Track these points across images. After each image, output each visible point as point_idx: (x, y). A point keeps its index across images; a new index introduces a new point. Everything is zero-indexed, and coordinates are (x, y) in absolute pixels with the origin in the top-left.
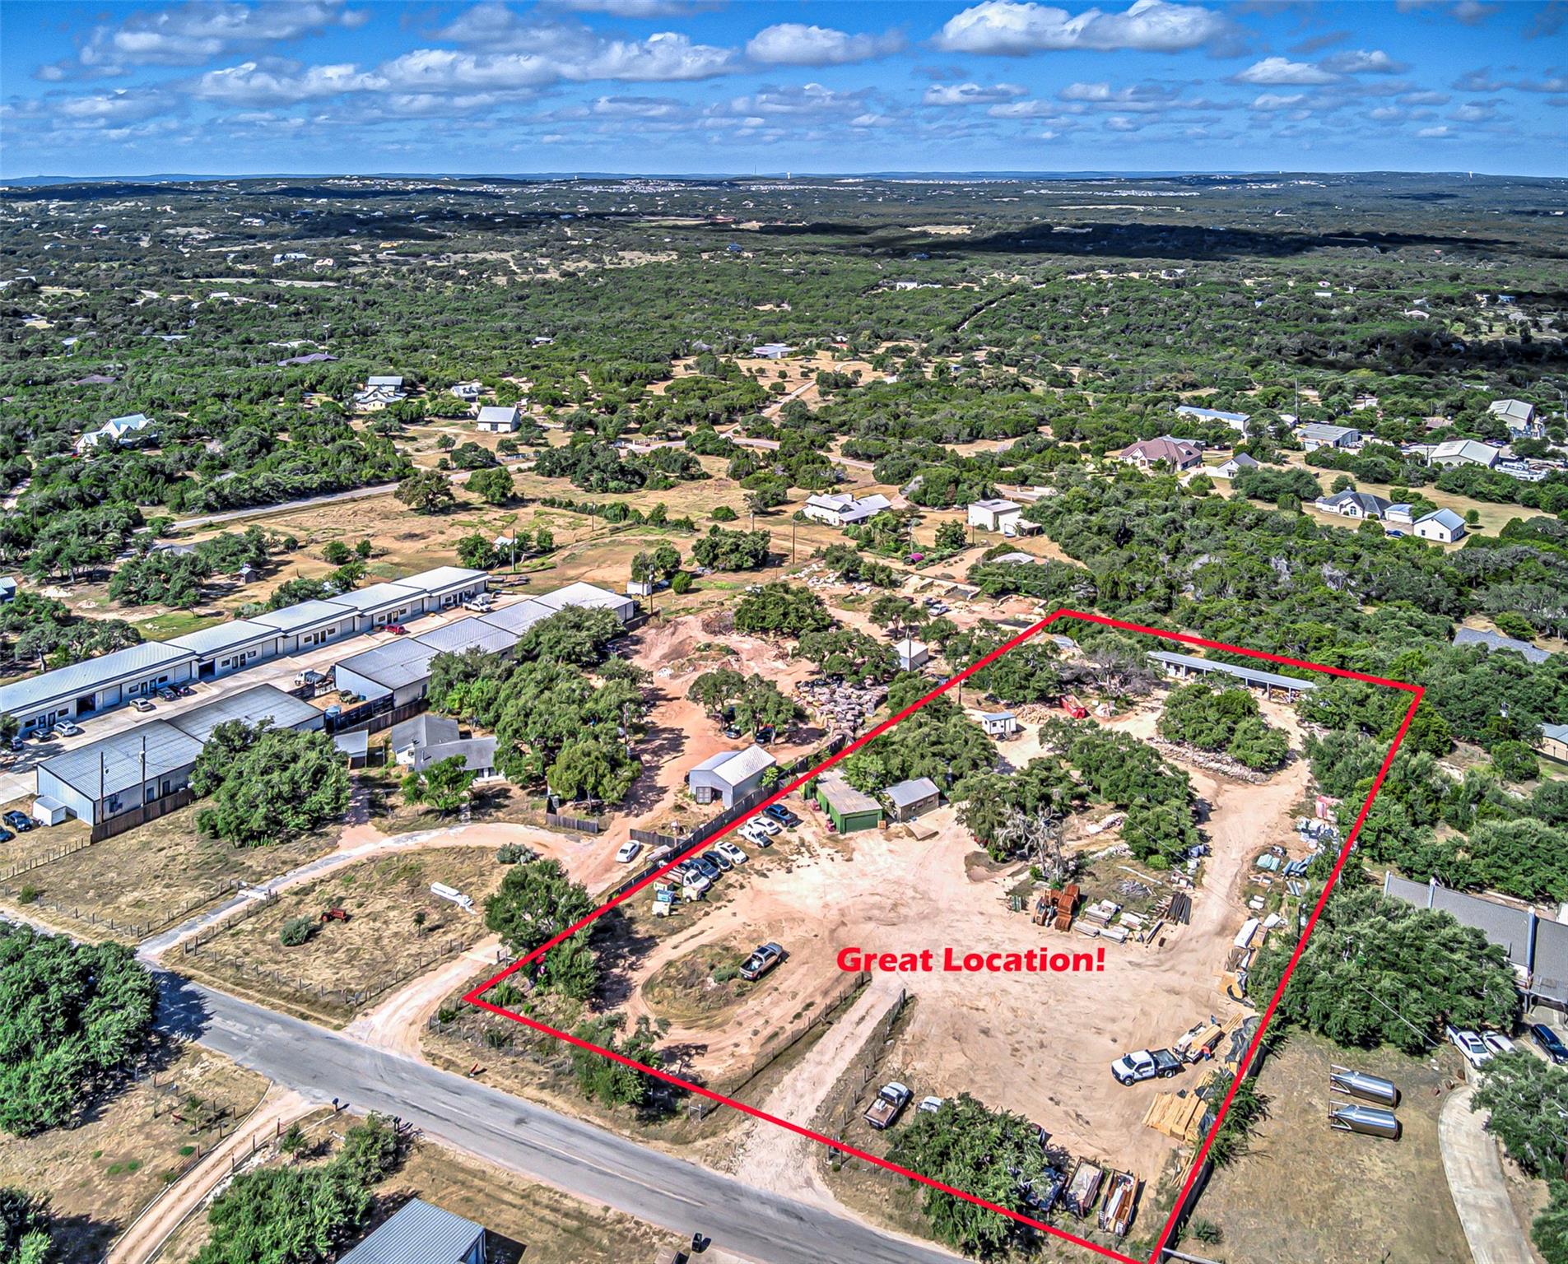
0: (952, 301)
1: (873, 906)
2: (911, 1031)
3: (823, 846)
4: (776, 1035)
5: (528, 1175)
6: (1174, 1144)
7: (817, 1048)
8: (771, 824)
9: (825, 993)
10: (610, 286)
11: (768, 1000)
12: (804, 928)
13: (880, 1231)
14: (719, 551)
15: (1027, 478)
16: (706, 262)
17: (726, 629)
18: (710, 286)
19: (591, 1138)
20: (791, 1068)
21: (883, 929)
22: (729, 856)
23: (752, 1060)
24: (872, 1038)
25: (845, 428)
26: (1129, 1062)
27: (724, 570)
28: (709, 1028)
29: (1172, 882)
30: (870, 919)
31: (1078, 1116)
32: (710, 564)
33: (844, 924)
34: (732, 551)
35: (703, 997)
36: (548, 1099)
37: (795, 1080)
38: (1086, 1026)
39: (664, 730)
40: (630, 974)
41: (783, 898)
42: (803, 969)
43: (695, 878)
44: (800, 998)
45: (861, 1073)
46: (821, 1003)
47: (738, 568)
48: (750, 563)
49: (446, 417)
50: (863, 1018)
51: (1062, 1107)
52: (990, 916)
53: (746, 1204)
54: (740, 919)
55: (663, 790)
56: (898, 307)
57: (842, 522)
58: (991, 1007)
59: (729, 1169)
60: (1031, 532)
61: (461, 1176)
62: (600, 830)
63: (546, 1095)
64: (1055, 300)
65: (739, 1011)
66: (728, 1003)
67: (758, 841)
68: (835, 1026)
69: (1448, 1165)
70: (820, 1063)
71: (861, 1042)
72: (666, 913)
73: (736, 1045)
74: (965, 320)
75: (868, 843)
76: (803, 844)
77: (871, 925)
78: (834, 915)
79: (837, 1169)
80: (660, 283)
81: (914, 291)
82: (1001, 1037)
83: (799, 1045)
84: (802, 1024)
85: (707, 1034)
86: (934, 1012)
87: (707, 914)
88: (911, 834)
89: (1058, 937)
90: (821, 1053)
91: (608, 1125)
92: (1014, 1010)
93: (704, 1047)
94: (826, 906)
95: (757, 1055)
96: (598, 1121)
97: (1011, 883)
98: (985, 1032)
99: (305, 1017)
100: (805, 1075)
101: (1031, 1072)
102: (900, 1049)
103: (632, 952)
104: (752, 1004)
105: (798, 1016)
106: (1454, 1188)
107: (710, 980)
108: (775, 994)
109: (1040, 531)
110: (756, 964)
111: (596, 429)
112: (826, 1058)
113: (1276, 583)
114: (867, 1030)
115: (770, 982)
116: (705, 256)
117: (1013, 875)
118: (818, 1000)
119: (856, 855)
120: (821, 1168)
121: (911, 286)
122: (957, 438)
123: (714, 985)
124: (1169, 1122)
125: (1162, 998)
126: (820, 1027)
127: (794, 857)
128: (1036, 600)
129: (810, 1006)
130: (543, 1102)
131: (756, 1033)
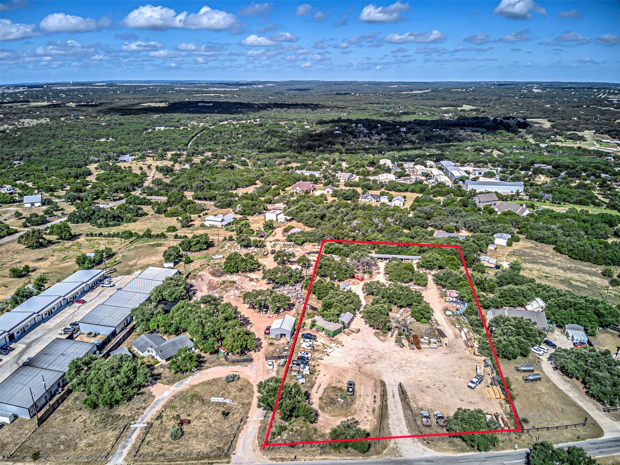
0: (181, 134)
1: (363, 359)
2: (409, 394)
3: (331, 343)
4: (374, 410)
6: (498, 401)
7: (389, 409)
8: (310, 341)
9: (376, 391)
10: (24, 135)
11: (361, 400)
12: (350, 372)
13: (454, 455)
14: (192, 244)
15: (271, 201)
16: (63, 122)
17: (222, 274)
18: (72, 132)
20: (388, 418)
21: (373, 365)
22: (306, 356)
23: (375, 420)
24: (402, 401)
25: (185, 188)
26: (472, 382)
27: (195, 251)
29: (433, 326)
30: (366, 363)
31: (471, 402)
32: (189, 250)
33: (360, 367)
34: (197, 243)
35: (342, 406)
36: (327, 457)
37: (392, 421)
38: (450, 376)
40: (311, 406)
41: (335, 365)
42: (362, 386)
43: (304, 367)
44: (370, 395)
45: (409, 412)
46: (378, 395)
47: (201, 250)
48: (205, 247)
49: (7, 203)
50: (393, 395)
51: (465, 402)
52: (397, 351)
54: (328, 376)
55: (259, 340)
56: (161, 137)
57: (222, 225)
58: (423, 379)
59: (400, 456)
60: (290, 220)
62: (251, 360)
63: (324, 457)
64: (221, 132)
65: (356, 406)
66: (351, 405)
67: (310, 348)
68: (388, 401)
69: (554, 382)
70: (394, 413)
71: (400, 403)
72: (304, 382)
73: (366, 417)
74: (190, 141)
75: (342, 338)
76: (324, 345)
77: (368, 365)
78: (354, 365)
79: (428, 443)
80: (47, 132)
81: (165, 130)
82: (433, 387)
83: (384, 410)
84: (379, 403)
86: (410, 386)
87: (316, 378)
88: (353, 332)
89: (420, 352)
90: (392, 410)
91: (353, 458)
92: (429, 378)
94: (350, 363)
95: (374, 418)
96: (348, 458)
97: (393, 339)
98: (428, 387)
99: (212, 463)
100: (394, 419)
101: (450, 395)
102: (412, 401)
104: (358, 402)
105: (375, 401)
106: (560, 387)
107: (339, 399)
108: (362, 397)
109: (293, 219)
110: (351, 389)
111: (82, 200)
112: (395, 411)
113: (378, 226)
114: (398, 397)
115: (357, 394)
116: (62, 119)
117: (392, 336)
118: (376, 394)
119: (343, 344)
120: (424, 444)
121: (163, 128)
122: (231, 188)
123: (342, 401)
124: (493, 395)
125: (460, 361)
126: (384, 403)
127: (325, 350)
128: (313, 244)
129: (375, 397)
130: (325, 459)
131: (368, 411)
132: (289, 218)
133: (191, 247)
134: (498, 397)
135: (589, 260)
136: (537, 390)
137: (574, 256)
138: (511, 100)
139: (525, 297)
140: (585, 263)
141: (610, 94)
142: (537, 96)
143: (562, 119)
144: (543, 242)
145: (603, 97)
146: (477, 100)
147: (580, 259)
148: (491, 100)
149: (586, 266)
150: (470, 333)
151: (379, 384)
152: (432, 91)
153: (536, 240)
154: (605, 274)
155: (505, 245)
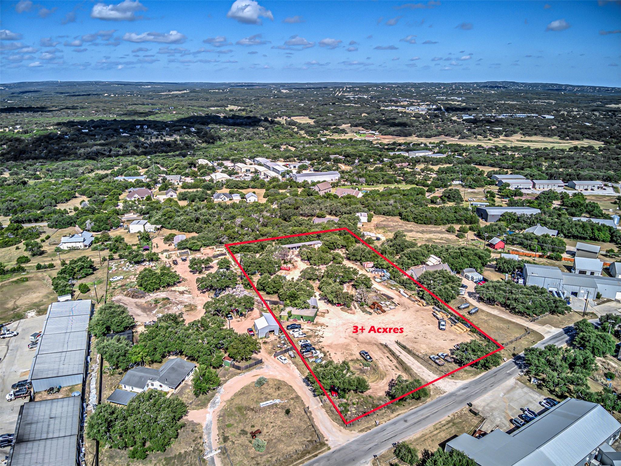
2: (409, 347)
3: (316, 327)
4: (396, 367)
5: (429, 427)
6: (467, 333)
7: (406, 363)
8: (299, 330)
9: (384, 353)
11: (381, 363)
12: (352, 345)
13: (475, 378)
17: (144, 294)
19: (420, 410)
20: (412, 369)
21: (364, 335)
23: (404, 374)
27: (80, 278)
28: (385, 376)
29: (377, 292)
31: (451, 340)
32: (73, 278)
33: (356, 339)
36: (398, 413)
38: (422, 326)
41: (335, 343)
44: (383, 357)
45: (421, 360)
46: (389, 355)
47: (86, 275)
51: (447, 340)
53: (459, 393)
54: (339, 353)
57: (86, 246)
58: (407, 334)
59: (445, 392)
60: (163, 229)
61: (423, 439)
62: (261, 362)
63: (396, 414)
65: (382, 368)
66: (377, 369)
67: (303, 335)
68: (400, 357)
71: (409, 355)
73: (396, 374)
75: (322, 320)
76: (312, 330)
78: (351, 339)
79: (452, 377)
82: (419, 337)
83: (403, 365)
84: (394, 360)
85: (387, 377)
86: (404, 341)
87: (331, 357)
88: (324, 313)
89: (387, 314)
90: (409, 363)
91: (416, 406)
92: (410, 331)
93: (393, 379)
94: (345, 338)
95: (402, 372)
96: (413, 407)
97: (359, 310)
98: (415, 338)
99: (316, 455)
100: (416, 368)
101: (433, 339)
102: (415, 351)
104: (380, 366)
105: (391, 361)
106: (493, 313)
107: (365, 368)
108: (378, 361)
110: (368, 357)
112: (411, 363)
114: (404, 353)
115: (375, 360)
117: (356, 308)
118: (386, 355)
119: (326, 324)
120: (450, 379)
122: (51, 205)
123: (369, 368)
124: (461, 330)
125: (418, 313)
126: (398, 359)
127: (316, 334)
128: (211, 247)
129: (388, 357)
130: (399, 415)
131: (393, 369)
132: (159, 226)
134: (465, 330)
135: (431, 223)
136: (482, 319)
137: (420, 222)
138: (268, 100)
139: (424, 256)
140: (430, 226)
141: (344, 92)
142: (287, 96)
143: (320, 116)
144: (390, 215)
145: (340, 95)
146: (239, 100)
147: (425, 223)
148: (251, 101)
149: (431, 228)
150: (407, 291)
151: (381, 347)
152: (191, 92)
153: (384, 214)
154: (449, 231)
155: (366, 221)
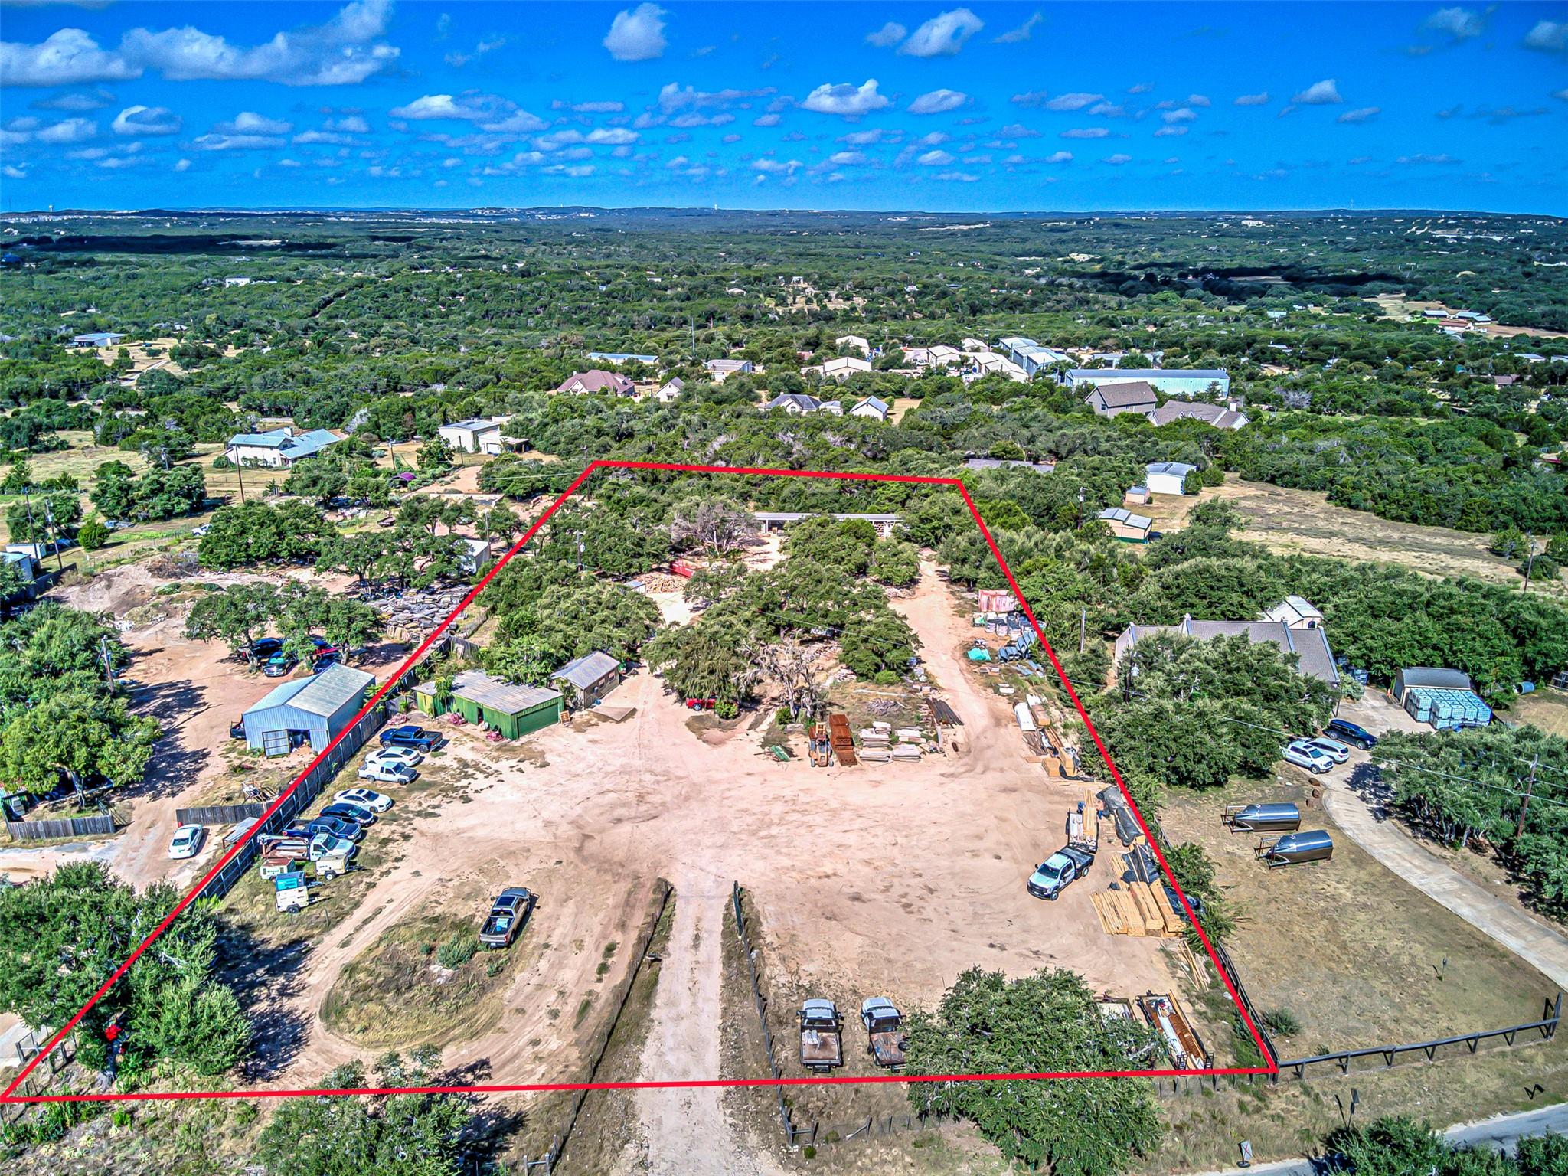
0: (295, 294)
1: (613, 806)
2: (768, 929)
3: (497, 760)
4: (586, 1006)
6: (1155, 943)
7: (660, 998)
8: (406, 753)
9: (622, 926)
11: (543, 964)
12: (533, 859)
14: (135, 494)
15: (480, 410)
17: (192, 569)
20: (641, 1041)
21: (644, 827)
22: (366, 805)
23: (574, 1054)
24: (728, 958)
26: (1046, 870)
27: (147, 519)
28: (474, 1035)
29: (914, 692)
30: (619, 820)
31: (1036, 953)
32: (124, 514)
33: (587, 837)
35: (438, 996)
37: (660, 1054)
38: (956, 853)
39: (160, 687)
40: (288, 1004)
41: (480, 833)
42: (569, 907)
43: (329, 844)
44: (589, 943)
45: (751, 1007)
46: (627, 943)
47: (168, 515)
50: (697, 938)
51: (1011, 951)
52: (762, 774)
54: (429, 878)
55: (200, 756)
57: (286, 460)
58: (841, 869)
60: (519, 448)
62: (117, 828)
64: (407, 290)
65: (508, 994)
66: (483, 990)
67: (398, 776)
68: (666, 962)
69: (1387, 863)
70: (679, 1018)
71: (718, 968)
72: (303, 902)
73: (535, 1043)
75: (553, 739)
76: (466, 765)
77: (626, 828)
78: (565, 829)
79: (811, 1154)
81: (248, 287)
82: (879, 897)
83: (634, 1005)
84: (619, 974)
85: (475, 1044)
86: (781, 898)
87: (371, 886)
88: (606, 718)
89: (851, 773)
90: (671, 1003)
92: (867, 863)
93: (484, 1063)
94: (548, 824)
95: (577, 1043)
97: (758, 735)
98: (857, 898)
100: (670, 1042)
101: (945, 925)
102: (773, 957)
103: (273, 972)
104: (522, 977)
105: (603, 968)
107: (435, 968)
108: (549, 952)
109: (527, 446)
110: (502, 922)
112: (685, 1006)
113: (789, 452)
114: (713, 948)
115: (529, 942)
117: (752, 727)
118: (618, 937)
119: (549, 758)
120: (786, 1161)
121: (243, 282)
123: (448, 972)
124: (1136, 921)
125: (1003, 799)
126: (646, 973)
127: (462, 783)
129: (610, 950)
131: (555, 1014)
132: (512, 441)
133: (131, 503)
134: (1156, 924)
136: (1317, 895)
137: (1394, 510)
138: (1190, 242)
140: (1432, 529)
142: (1253, 235)
144: (1295, 485)
146: (1106, 241)
147: (1414, 519)
148: (1139, 242)
149: (1435, 535)
150: (1053, 710)
151: (647, 895)
152: (993, 227)
153: (1273, 482)
154: (1499, 550)
155: (1179, 492)
